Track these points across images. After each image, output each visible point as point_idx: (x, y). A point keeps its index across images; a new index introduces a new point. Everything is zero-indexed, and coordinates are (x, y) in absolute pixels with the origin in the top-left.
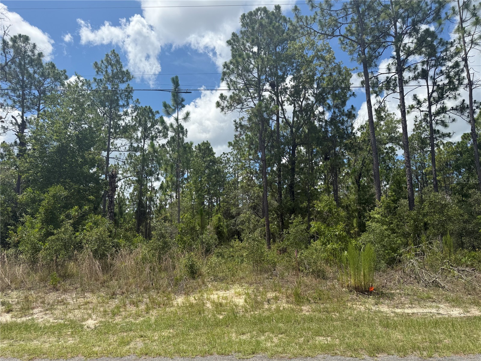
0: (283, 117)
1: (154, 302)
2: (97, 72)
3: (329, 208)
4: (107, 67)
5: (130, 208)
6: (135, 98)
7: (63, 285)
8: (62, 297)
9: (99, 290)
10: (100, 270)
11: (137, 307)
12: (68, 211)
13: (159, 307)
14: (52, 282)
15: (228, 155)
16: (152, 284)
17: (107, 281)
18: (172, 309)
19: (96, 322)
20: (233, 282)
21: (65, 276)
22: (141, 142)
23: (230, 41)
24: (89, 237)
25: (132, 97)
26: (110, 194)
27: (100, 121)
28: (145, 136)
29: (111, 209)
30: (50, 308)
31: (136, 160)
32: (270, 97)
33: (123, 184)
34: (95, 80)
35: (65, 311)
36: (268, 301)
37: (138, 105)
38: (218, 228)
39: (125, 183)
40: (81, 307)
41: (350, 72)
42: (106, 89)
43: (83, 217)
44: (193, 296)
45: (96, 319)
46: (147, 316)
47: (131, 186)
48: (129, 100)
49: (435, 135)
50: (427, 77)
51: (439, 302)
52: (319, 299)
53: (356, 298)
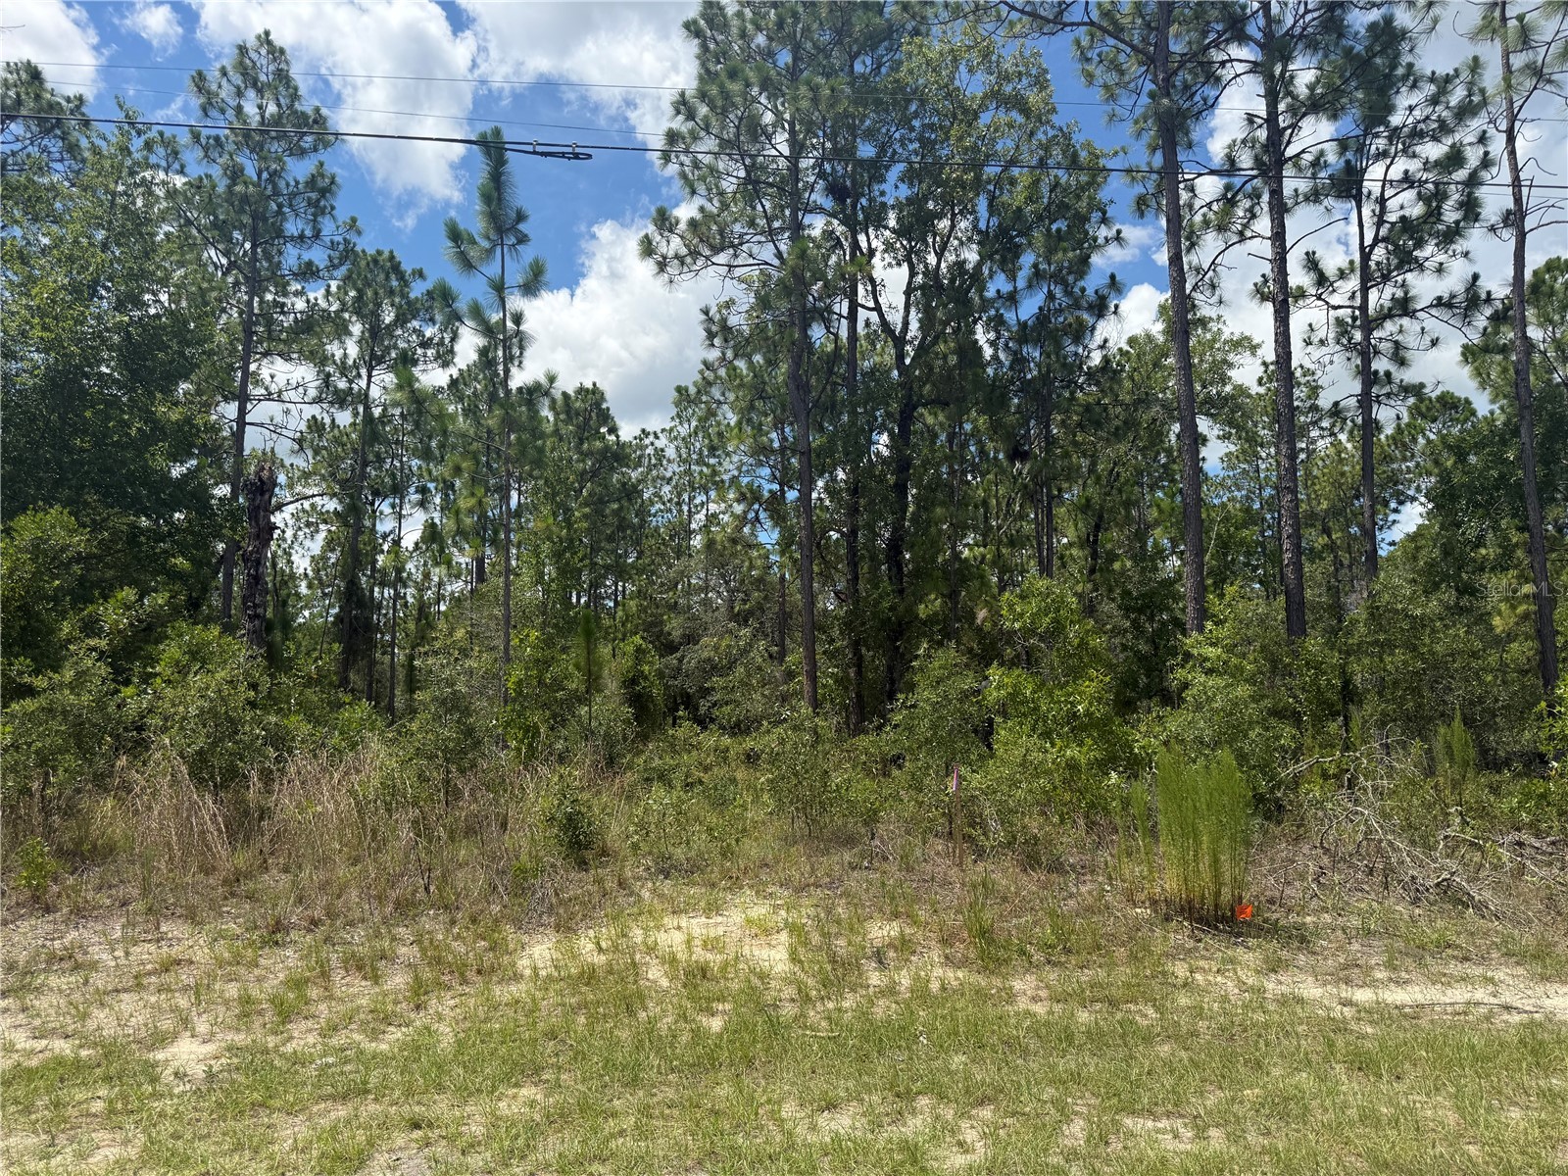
0: (871, 304)
1: (439, 961)
2: (204, 109)
3: (1055, 621)
4: (239, 94)
5: (314, 606)
6: (342, 215)
7: (73, 887)
8: (69, 938)
9: (214, 907)
10: (219, 830)
11: (376, 979)
12: (91, 608)
13: (464, 981)
14: (28, 879)
15: (657, 437)
16: (427, 889)
17: (249, 875)
18: (517, 990)
19: (210, 1048)
20: (735, 885)
21: (81, 854)
22: (359, 376)
23: (695, 22)
24: (174, 705)
25: (333, 208)
26: (252, 552)
27: (213, 289)
28: (373, 356)
29: (255, 606)
31: (337, 441)
32: (828, 234)
33: (291, 522)
34: (196, 137)
35: (77, 997)
36: (879, 957)
37: (353, 237)
38: (633, 682)
39: (298, 519)
40: (145, 981)
41: (1101, 160)
42: (235, 174)
43: (147, 634)
44: (591, 933)
45: (213, 1034)
46: (420, 1020)
47: (317, 531)
48: (320, 219)
49: (1375, 390)
50: (1360, 192)
51: (1484, 960)
52: (1062, 948)
53: (1191, 944)
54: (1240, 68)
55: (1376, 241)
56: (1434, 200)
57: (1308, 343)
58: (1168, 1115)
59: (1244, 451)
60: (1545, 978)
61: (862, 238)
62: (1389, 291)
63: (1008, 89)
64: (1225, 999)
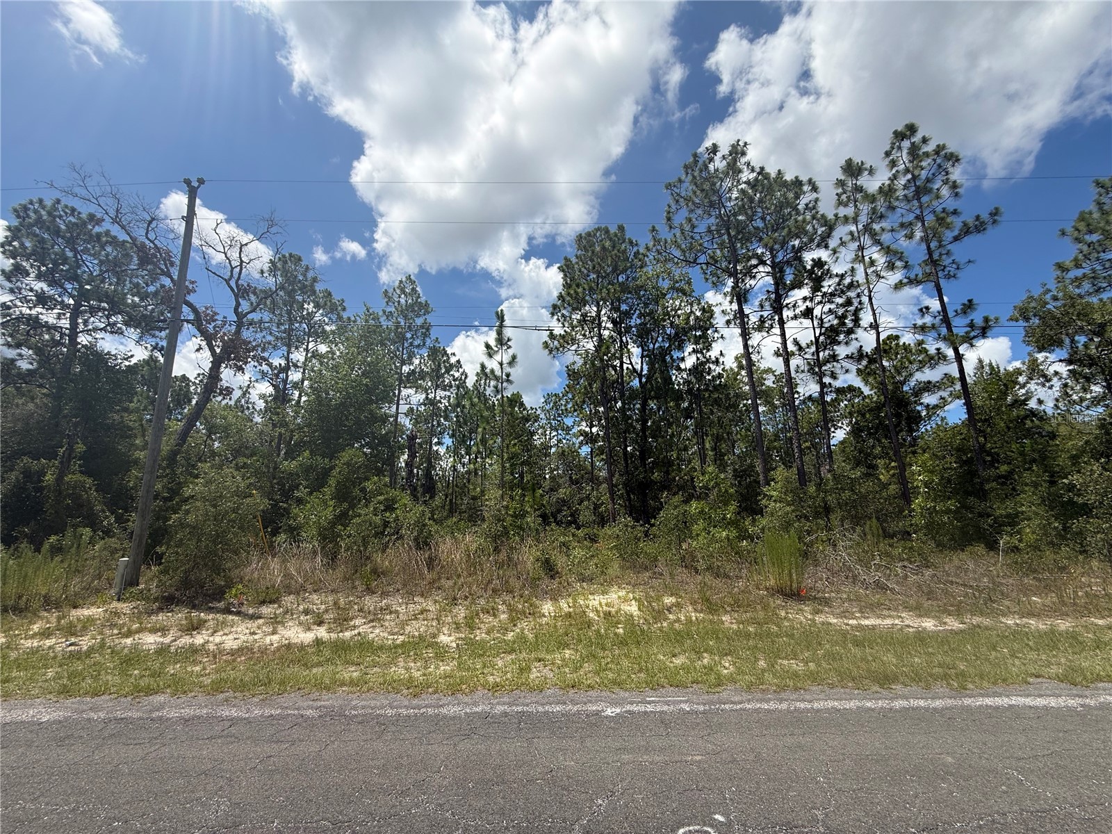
0: (629, 362)
1: (514, 610)
2: (387, 303)
4: (399, 297)
6: (433, 337)
8: (384, 602)
9: (430, 592)
11: (495, 616)
13: (527, 617)
15: (538, 410)
18: (546, 620)
19: (452, 638)
20: (610, 584)
23: (562, 267)
25: (429, 334)
30: (375, 618)
32: (611, 337)
34: (384, 312)
36: (670, 609)
40: (417, 617)
41: (713, 308)
42: (397, 325)
44: (564, 601)
45: (450, 634)
46: (517, 629)
48: (425, 338)
49: (825, 390)
50: (812, 316)
51: (896, 610)
52: (737, 606)
53: (783, 604)
54: (763, 274)
55: (820, 334)
56: (842, 318)
57: (797, 372)
58: (792, 659)
59: (769, 410)
60: (920, 616)
61: (624, 338)
62: (827, 352)
63: (677, 285)
64: (801, 623)
